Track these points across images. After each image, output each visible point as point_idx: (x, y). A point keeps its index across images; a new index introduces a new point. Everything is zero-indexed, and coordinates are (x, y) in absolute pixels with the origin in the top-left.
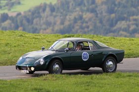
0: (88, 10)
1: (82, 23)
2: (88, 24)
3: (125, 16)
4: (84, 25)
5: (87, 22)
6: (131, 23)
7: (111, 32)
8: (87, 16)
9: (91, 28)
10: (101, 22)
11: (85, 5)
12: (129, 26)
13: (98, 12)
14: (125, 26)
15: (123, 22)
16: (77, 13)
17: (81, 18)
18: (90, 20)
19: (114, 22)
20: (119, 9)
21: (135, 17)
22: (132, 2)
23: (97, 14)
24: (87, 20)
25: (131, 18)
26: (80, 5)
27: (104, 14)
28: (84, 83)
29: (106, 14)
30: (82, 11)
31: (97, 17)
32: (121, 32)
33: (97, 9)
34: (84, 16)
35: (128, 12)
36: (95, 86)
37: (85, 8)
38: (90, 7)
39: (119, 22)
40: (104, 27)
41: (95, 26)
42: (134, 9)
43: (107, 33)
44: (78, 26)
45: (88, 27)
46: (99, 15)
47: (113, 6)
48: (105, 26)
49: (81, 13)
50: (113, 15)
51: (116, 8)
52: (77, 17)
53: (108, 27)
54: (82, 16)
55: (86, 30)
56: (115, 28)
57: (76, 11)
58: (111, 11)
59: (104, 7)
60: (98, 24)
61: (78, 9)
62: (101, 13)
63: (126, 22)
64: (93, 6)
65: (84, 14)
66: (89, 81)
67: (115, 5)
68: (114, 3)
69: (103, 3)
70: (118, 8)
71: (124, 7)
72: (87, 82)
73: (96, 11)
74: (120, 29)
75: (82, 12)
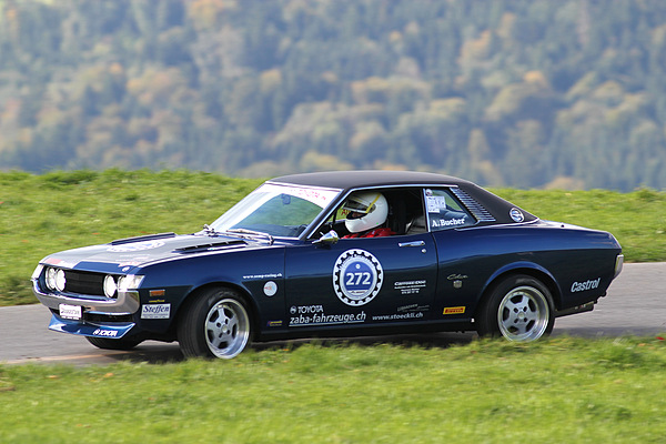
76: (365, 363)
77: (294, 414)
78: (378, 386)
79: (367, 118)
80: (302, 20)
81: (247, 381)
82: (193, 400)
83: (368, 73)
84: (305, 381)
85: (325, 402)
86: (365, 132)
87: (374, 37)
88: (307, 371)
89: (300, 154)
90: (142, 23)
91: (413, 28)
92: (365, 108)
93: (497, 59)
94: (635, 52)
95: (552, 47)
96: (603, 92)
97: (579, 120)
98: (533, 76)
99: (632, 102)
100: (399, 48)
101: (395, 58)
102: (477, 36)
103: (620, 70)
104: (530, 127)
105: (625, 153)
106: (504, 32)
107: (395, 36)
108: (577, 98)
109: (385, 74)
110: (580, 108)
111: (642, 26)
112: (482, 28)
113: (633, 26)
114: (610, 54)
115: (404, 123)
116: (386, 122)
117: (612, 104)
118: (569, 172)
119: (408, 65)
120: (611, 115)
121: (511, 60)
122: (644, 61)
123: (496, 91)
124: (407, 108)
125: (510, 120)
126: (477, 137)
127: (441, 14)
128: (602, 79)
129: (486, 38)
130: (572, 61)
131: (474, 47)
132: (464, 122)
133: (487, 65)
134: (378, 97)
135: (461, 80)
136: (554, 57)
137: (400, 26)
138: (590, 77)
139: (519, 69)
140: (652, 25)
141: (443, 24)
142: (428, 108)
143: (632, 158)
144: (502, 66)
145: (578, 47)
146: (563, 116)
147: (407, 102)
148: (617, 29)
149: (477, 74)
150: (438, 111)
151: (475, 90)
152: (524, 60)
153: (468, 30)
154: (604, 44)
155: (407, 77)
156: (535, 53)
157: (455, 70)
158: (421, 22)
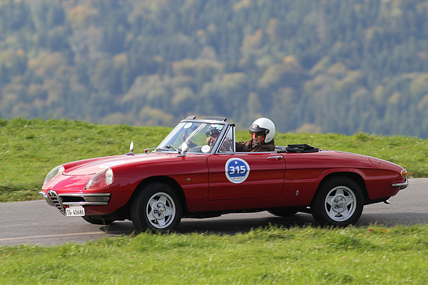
0: (43, 43)
1: (27, 83)
2: (45, 87)
3: (159, 59)
4: (33, 89)
5: (40, 81)
6: (175, 81)
7: (115, 109)
8: (41, 60)
9: (53, 97)
10: (84, 79)
11: (33, 29)
12: (170, 91)
13: (74, 48)
14: (159, 91)
15: (153, 79)
16: (10, 51)
17: (22, 66)
18: (50, 72)
19: (124, 79)
20: (140, 38)
21: (188, 63)
22: (179, 16)
23: (72, 55)
24: (40, 72)
25: (177, 65)
26: (17, 26)
27: (94, 54)
28: (40, 271)
29: (99, 55)
30: (26, 46)
31: (71, 63)
32: (147, 111)
33: (72, 40)
34: (32, 62)
35: (167, 49)
36: (77, 279)
37: (35, 38)
38: (51, 33)
39: (138, 80)
40: (93, 95)
41: (66, 93)
42: (184, 39)
43: (103, 114)
44: (12, 91)
45: (44, 96)
46: (78, 58)
47: (120, 29)
48: (96, 91)
49: (20, 52)
50: (121, 58)
51: (130, 37)
52: (9, 64)
53: (105, 95)
54: (26, 60)
55: (38, 104)
56: (127, 97)
57: (6, 47)
58: (114, 45)
59: (94, 33)
60: (76, 87)
61: (11, 39)
62: (85, 52)
63: (162, 79)
64: (60, 29)
65: (31, 54)
66: (55, 262)
67: (128, 26)
68: (122, 20)
69: (88, 20)
70: (137, 35)
71: (156, 31)
72: (51, 268)
73: (67, 46)
74: (143, 101)
75: (25, 49)
76: (181, 245)
77: (135, 278)
78: (189, 260)
79: (182, 85)
80: (140, 22)
81: (105, 257)
82: (70, 269)
83: (183, 56)
84: (142, 257)
85: (155, 270)
86: (181, 95)
87: (186, 33)
88: (143, 250)
89: (139, 109)
90: (38, 24)
91: (212, 28)
92: (181, 79)
93: (266, 48)
94: (354, 44)
95: (301, 40)
96: (334, 69)
97: (319, 88)
98: (289, 59)
99: (352, 76)
100: (203, 40)
101: (200, 47)
102: (253, 33)
103: (345, 56)
104: (287, 92)
105: (348, 109)
106: (270, 31)
107: (200, 33)
108: (318, 73)
109: (194, 57)
110: (319, 80)
111: (359, 28)
112: (256, 28)
113: (353, 27)
114: (338, 45)
115: (206, 89)
116: (195, 88)
117: (340, 77)
118: (312, 121)
119: (209, 51)
120: (339, 84)
121: (275, 48)
122: (360, 50)
123: (265, 68)
124: (208, 79)
125: (274, 87)
126: (253, 97)
127: (230, 18)
128: (333, 61)
129: (259, 34)
130: (314, 49)
131: (251, 40)
132: (245, 88)
133: (260, 52)
134: (189, 72)
135: (243, 62)
136: (302, 47)
137: (204, 26)
138: (325, 60)
139: (280, 55)
140: (365, 26)
141: (231, 26)
142: (221, 79)
143: (352, 112)
144: (269, 52)
145: (318, 40)
146: (308, 85)
147: (208, 75)
148: (343, 29)
149: (253, 58)
150: (228, 81)
151: (251, 67)
152: (283, 49)
153: (248, 29)
154: (334, 39)
155: (207, 59)
156: (290, 44)
157: (239, 55)
158: (217, 24)
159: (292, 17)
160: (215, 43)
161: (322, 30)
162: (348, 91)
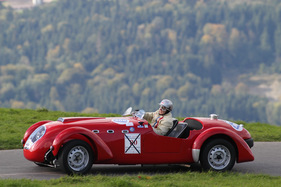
159: (80, 37)
160: (28, 54)
161: (99, 46)
162: (116, 86)
